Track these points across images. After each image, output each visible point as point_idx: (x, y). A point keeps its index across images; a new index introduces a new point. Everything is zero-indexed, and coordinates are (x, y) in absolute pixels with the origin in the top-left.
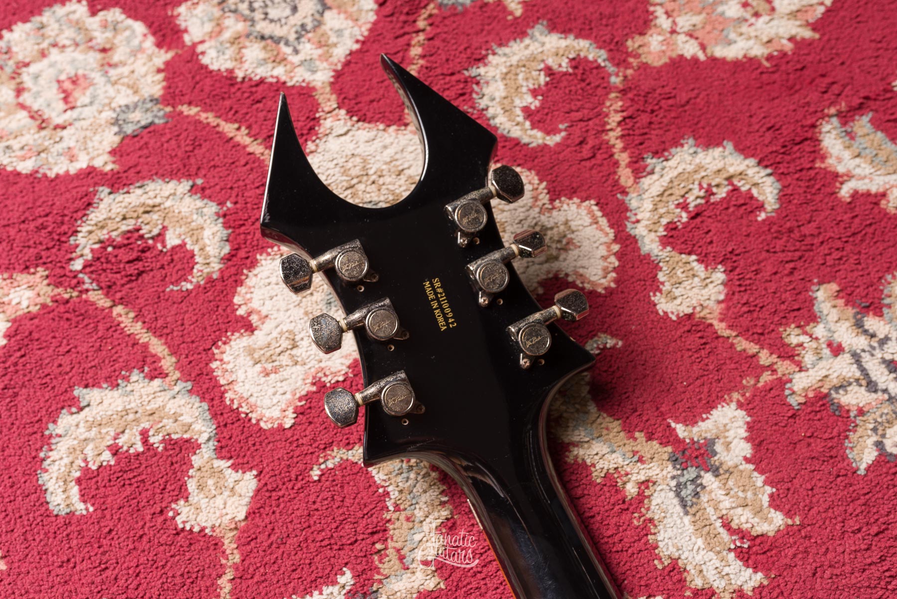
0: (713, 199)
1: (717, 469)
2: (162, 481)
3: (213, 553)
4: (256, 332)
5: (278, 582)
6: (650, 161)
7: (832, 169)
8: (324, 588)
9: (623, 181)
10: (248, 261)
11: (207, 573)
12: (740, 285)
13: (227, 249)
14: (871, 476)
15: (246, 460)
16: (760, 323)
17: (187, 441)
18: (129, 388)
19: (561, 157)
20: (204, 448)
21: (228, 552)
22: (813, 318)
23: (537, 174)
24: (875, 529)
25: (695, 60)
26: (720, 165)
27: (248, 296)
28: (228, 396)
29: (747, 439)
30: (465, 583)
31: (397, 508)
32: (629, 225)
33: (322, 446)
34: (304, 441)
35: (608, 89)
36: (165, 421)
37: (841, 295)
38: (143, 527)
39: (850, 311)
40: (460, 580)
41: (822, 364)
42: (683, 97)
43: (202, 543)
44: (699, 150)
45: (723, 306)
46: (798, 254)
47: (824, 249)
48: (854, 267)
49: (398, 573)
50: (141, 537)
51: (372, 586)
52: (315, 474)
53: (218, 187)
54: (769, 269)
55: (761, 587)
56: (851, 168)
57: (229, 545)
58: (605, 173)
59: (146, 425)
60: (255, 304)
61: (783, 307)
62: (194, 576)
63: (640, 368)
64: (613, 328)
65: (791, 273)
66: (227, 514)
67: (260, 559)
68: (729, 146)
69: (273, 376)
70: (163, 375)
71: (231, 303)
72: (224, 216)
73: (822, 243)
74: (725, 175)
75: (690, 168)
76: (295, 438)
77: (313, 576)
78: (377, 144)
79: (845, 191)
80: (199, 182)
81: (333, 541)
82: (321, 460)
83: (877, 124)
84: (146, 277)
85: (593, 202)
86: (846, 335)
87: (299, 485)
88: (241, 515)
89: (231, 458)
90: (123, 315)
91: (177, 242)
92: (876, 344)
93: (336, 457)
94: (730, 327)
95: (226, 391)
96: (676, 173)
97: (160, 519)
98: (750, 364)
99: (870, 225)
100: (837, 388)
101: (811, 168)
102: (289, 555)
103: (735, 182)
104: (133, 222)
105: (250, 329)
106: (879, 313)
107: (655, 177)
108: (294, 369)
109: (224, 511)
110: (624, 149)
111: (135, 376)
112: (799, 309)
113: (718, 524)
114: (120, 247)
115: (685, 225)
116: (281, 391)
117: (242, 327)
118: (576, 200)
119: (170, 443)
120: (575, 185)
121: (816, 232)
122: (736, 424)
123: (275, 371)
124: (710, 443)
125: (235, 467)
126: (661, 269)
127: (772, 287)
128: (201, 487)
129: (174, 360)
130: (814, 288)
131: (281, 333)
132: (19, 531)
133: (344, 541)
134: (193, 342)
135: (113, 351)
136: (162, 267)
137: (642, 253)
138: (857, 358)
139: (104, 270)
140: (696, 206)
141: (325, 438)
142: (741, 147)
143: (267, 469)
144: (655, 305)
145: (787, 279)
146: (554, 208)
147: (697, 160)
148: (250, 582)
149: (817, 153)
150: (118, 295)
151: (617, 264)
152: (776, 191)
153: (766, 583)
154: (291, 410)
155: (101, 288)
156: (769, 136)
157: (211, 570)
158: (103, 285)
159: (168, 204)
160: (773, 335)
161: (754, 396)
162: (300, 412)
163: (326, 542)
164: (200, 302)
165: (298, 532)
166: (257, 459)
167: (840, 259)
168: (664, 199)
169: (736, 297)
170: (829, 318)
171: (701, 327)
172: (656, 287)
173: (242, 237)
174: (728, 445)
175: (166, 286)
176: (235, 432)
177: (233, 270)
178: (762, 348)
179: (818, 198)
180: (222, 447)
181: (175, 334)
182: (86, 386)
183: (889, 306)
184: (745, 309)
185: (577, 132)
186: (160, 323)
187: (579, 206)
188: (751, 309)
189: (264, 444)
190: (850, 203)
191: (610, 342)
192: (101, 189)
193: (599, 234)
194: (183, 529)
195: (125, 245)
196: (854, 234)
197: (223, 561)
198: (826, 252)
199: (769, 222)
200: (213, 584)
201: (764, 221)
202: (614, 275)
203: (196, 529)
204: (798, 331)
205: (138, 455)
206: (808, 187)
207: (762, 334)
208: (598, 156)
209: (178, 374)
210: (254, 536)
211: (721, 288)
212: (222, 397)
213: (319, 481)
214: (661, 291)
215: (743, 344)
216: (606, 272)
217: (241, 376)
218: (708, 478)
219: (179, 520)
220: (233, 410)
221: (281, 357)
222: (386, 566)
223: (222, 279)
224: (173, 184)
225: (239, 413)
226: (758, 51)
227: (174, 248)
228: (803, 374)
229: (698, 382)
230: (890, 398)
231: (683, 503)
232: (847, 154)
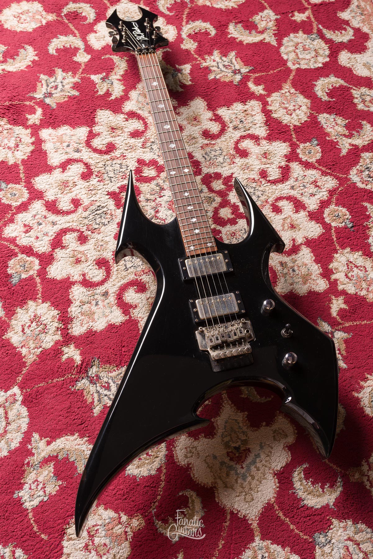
0: (201, 32)
1: (182, 73)
2: (72, 53)
3: (79, 65)
5: (91, 72)
6: (190, 22)
7: (229, 32)
8: (99, 75)
9: (183, 24)
10: (98, 22)
12: (200, 47)
13: (95, 18)
14: (211, 80)
15: (89, 53)
16: (201, 53)
17: (78, 48)
18: (69, 37)
19: (171, 17)
20: (82, 50)
22: (212, 55)
24: (208, 88)
25: (209, 6)
26: (205, 26)
27: (97, 27)
28: (88, 43)
29: (190, 71)
31: (117, 66)
32: (181, 32)
34: (102, 53)
35: (187, 7)
36: (75, 44)
37: (220, 52)
38: (67, 59)
39: (220, 55)
41: (210, 62)
42: (203, 12)
43: (77, 64)
44: (202, 22)
45: (195, 49)
46: (214, 44)
48: (225, 49)
49: (114, 75)
52: (103, 58)
53: (96, 7)
54: (207, 45)
56: (233, 32)
57: (83, 65)
58: (180, 22)
59: (71, 44)
60: (98, 29)
61: (207, 52)
62: (75, 68)
65: (211, 47)
66: (83, 60)
67: (88, 68)
68: (209, 23)
69: (99, 42)
70: (76, 36)
71: (93, 28)
72: (96, 12)
73: (220, 43)
74: (205, 28)
75: (198, 25)
76: (100, 52)
77: (98, 73)
78: (133, 7)
79: (229, 36)
80: (92, 5)
81: (103, 68)
83: (242, 26)
84: (77, 20)
85: (175, 26)
86: (218, 59)
87: (99, 59)
88: (86, 61)
89: (86, 52)
90: (71, 25)
91: (85, 15)
92: (222, 62)
94: (194, 53)
96: (195, 25)
97: (71, 59)
98: (196, 59)
99: (232, 43)
100: (211, 66)
101: (224, 31)
102: (94, 69)
103: (207, 29)
104: (76, 9)
105: (96, 33)
106: (226, 57)
107: (190, 25)
108: (103, 41)
110: (186, 19)
111: (71, 35)
112: (210, 53)
113: (178, 81)
115: (193, 34)
116: (99, 44)
117: (94, 32)
118: (172, 25)
119: (75, 48)
120: (173, 23)
121: (219, 41)
122: (188, 68)
124: (182, 69)
125: (87, 54)
126: (184, 41)
127: (206, 48)
128: (79, 55)
129: (79, 34)
130: (215, 50)
131: (102, 34)
132: (42, 54)
133: (105, 69)
134: (84, 32)
135: (67, 30)
136: (80, 19)
137: (182, 37)
138: (218, 63)
139: (68, 16)
140: (197, 32)
141: (106, 53)
142: (211, 24)
143: (93, 55)
144: (181, 46)
146: (166, 26)
147: (201, 24)
148: (85, 71)
149: (227, 28)
150: (70, 21)
151: (176, 38)
152: (215, 33)
153: (183, 91)
154: (101, 47)
156: (218, 23)
157: (78, 68)
158: (67, 19)
159: (84, 8)
160: (202, 56)
161: (194, 64)
164: (87, 26)
165: (97, 66)
168: (190, 29)
169: (198, 48)
170: (215, 56)
171: (188, 52)
172: (182, 43)
173: (99, 17)
174: (185, 70)
175: (80, 22)
176: (88, 49)
177: (95, 22)
178: (199, 57)
179: (223, 36)
180: (85, 50)
181: (80, 30)
182: (60, 35)
183: (229, 56)
185: (177, 13)
186: (78, 28)
187: (172, 27)
188: (199, 50)
189: (94, 52)
191: (169, 50)
193: (174, 32)
194: (74, 61)
195: (73, 13)
196: (228, 43)
197: (81, 67)
198: (220, 45)
199: (211, 38)
200: (78, 70)
203: (77, 61)
204: (208, 56)
205: (68, 48)
206: (222, 33)
207: (200, 55)
208: (180, 19)
209: (79, 37)
210: (88, 65)
211: (196, 46)
215: (196, 56)
216: (173, 39)
217: (92, 40)
218: (179, 74)
219: (74, 59)
220: (89, 45)
221: (101, 39)
222: (112, 74)
223: (92, 23)
224: (86, 4)
226: (223, 7)
228: (206, 63)
229: (184, 60)
230: (221, 70)
231: (173, 77)
232: (233, 30)
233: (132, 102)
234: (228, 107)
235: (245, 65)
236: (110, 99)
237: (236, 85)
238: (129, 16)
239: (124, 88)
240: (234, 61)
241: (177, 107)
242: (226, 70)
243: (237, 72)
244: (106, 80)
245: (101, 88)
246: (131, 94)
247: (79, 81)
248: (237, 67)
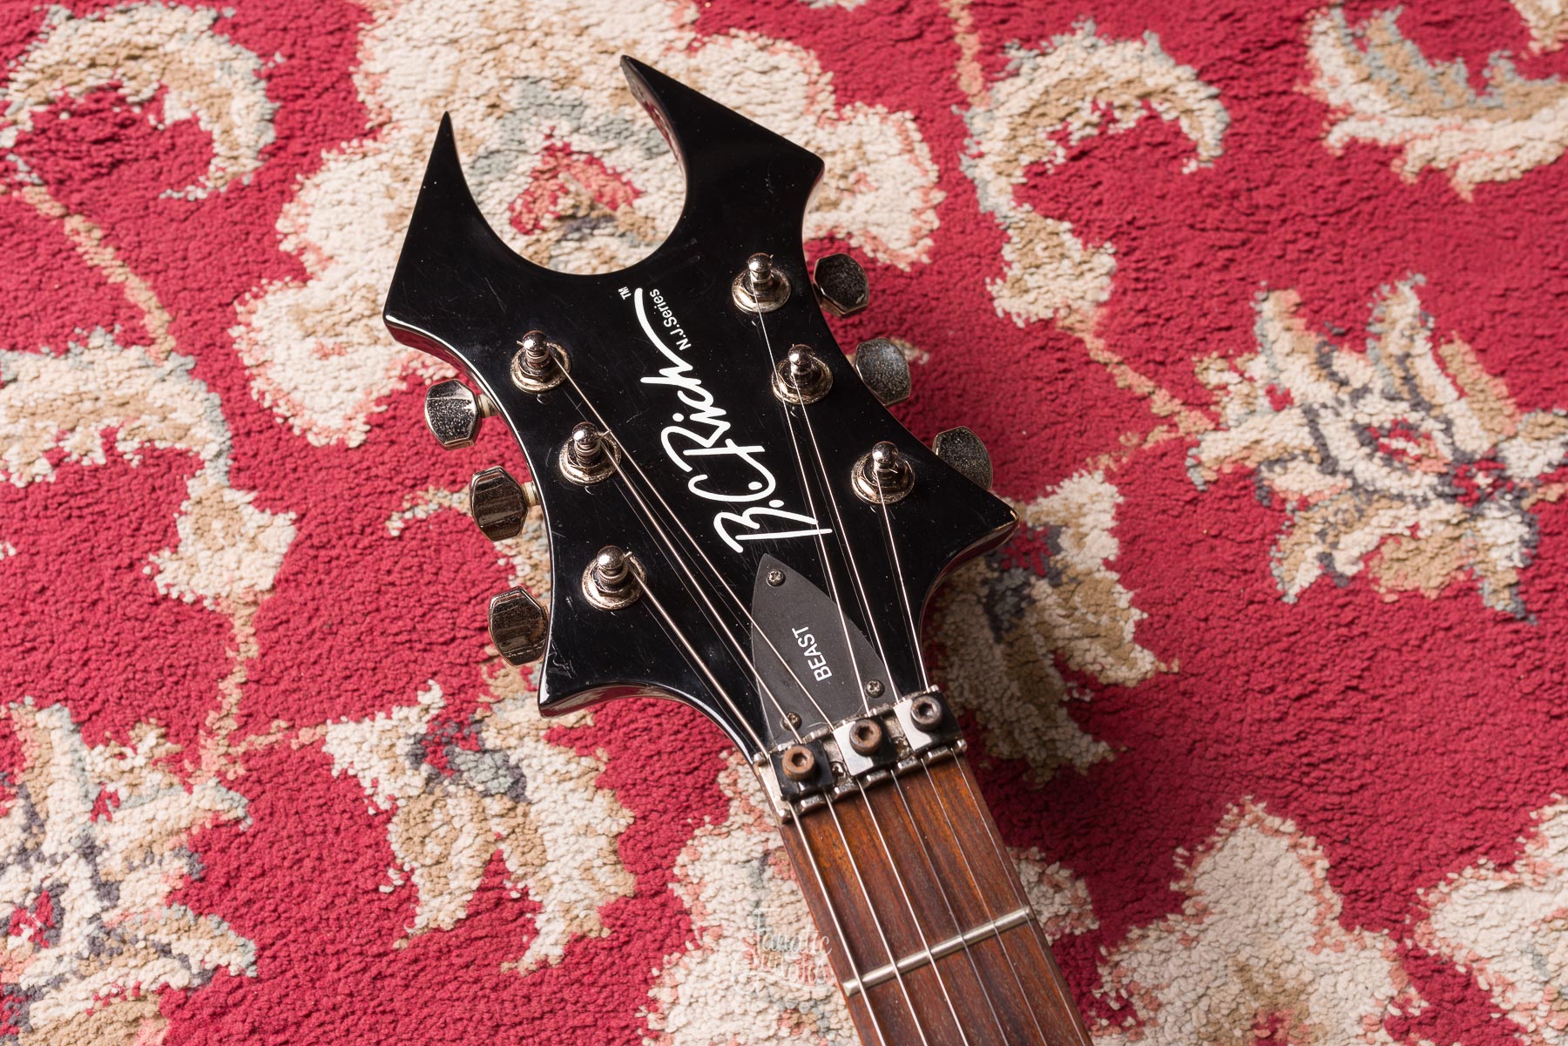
0: (1112, 130)
1: (1059, 574)
2: (134, 516)
3: (214, 639)
4: (310, 283)
5: (319, 693)
6: (1015, 54)
7: (1320, 98)
8: (395, 709)
9: (963, 84)
10: (306, 161)
11: (201, 669)
12: (1137, 280)
13: (270, 136)
14: (1304, 606)
15: (279, 493)
16: (1161, 345)
17: (181, 454)
18: (87, 357)
19: (863, 31)
20: (209, 469)
21: (239, 639)
22: (1250, 345)
23: (819, 57)
24: (1297, 690)
26: (1132, 72)
27: (302, 220)
28: (257, 385)
29: (1114, 532)
30: (626, 720)
32: (965, 161)
33: (409, 483)
34: (380, 471)
36: (145, 418)
37: (1303, 310)
38: (98, 588)
39: (1313, 339)
40: (619, 715)
41: (1255, 421)
43: (196, 622)
44: (1101, 43)
45: (1104, 311)
46: (1241, 236)
47: (1286, 233)
48: (1331, 266)
49: (519, 695)
50: (94, 603)
51: (474, 712)
52: (394, 526)
53: (261, 26)
54: (1188, 257)
55: (1104, 762)
56: (1352, 98)
57: (242, 628)
58: (935, 67)
59: (113, 422)
60: (312, 236)
61: (1204, 322)
62: (180, 672)
63: (953, 401)
64: (917, 331)
65: (1225, 267)
66: (241, 579)
67: (291, 655)
68: (1153, 40)
69: (334, 359)
70: (146, 340)
71: (271, 230)
72: (270, 77)
73: (1284, 221)
74: (1139, 90)
75: (1081, 72)
76: (365, 464)
77: (378, 690)
79: (1336, 139)
80: (229, 12)
81: (415, 636)
82: (406, 505)
83: (1408, 28)
84: (126, 172)
85: (909, 115)
86: (1301, 380)
87: (366, 542)
88: (266, 582)
89: (254, 488)
90: (83, 233)
91: (184, 115)
92: (1345, 398)
93: (433, 501)
94: (1112, 347)
95: (252, 377)
96: (1055, 78)
97: (131, 577)
98: (1136, 411)
99: (1369, 198)
100: (1271, 463)
101: (1284, 93)
102: (341, 652)
103: (1155, 104)
104: (107, 72)
105: (301, 275)
106: (1359, 346)
107: (1020, 81)
108: (372, 351)
109: (237, 574)
110: (974, 28)
111: (98, 337)
112: (1228, 329)
113: (1048, 662)
114: (83, 115)
115: (1060, 170)
116: (347, 385)
117: (288, 272)
118: (880, 108)
119: (151, 455)
120: (881, 82)
121: (1276, 202)
122: (1098, 506)
123: (340, 351)
124: (1053, 532)
125: (260, 504)
126: (1009, 240)
127: (1190, 287)
128: (200, 532)
129: (166, 316)
130: (1260, 295)
131: (354, 289)
133: (434, 637)
134: (201, 290)
135: (62, 293)
136: (155, 156)
137: (982, 209)
138: (1311, 417)
139: (53, 152)
140: (1083, 139)
141: (416, 470)
142: (1172, 44)
143: (314, 512)
144: (992, 299)
145: (1216, 277)
146: (840, 119)
147: (1095, 60)
148: (274, 689)
149: (1300, 67)
150: (76, 198)
151: (936, 224)
152: (1220, 127)
153: (1111, 758)
154: (361, 418)
155: (46, 183)
156: (1222, 29)
157: (208, 666)
158: (50, 177)
159: (171, 46)
160: (1180, 367)
161: (1135, 463)
162: (376, 424)
163: (404, 637)
164: (217, 223)
165: (359, 619)
166: (298, 494)
167: (1310, 251)
168: (1031, 121)
169: (1128, 298)
170: (1277, 347)
171: (1063, 344)
172: (997, 268)
173: (298, 117)
174: (1080, 539)
175: (160, 190)
176: (264, 448)
177: (278, 173)
178: (1159, 386)
179: (1289, 144)
180: (239, 470)
181: (171, 273)
182: (13, 348)
183: (1378, 337)
184: (1140, 319)
186: (146, 251)
187: (884, 120)
188: (1151, 320)
189: (311, 471)
190: (1341, 158)
191: (910, 355)
192: (54, 8)
193: (913, 170)
194: (166, 597)
195: (91, 112)
196: (1339, 212)
197: (230, 654)
198: (1289, 237)
199: (1201, 177)
200: (211, 688)
201: (1193, 174)
202: (929, 242)
203: (188, 598)
204: (1221, 364)
205: (96, 469)
206: (1274, 124)
207: (1162, 363)
208: (928, 36)
209: (171, 342)
210: (284, 618)
211: (1106, 280)
212: (245, 387)
213: (400, 538)
214: (1004, 277)
215: (1130, 378)
216: (917, 236)
217: (279, 353)
218: (1042, 589)
219: (160, 581)
220: (262, 410)
221: (351, 329)
222: (499, 682)
223: (258, 186)
224: (182, 12)
225: (272, 416)
227: (177, 125)
228: (1220, 435)
229: (1047, 433)
230: (1356, 487)
231: (996, 625)
232: (1349, 75)
233: (718, 960)
234: (1505, 865)
235: (1525, 406)
236: (528, 961)
237: (1508, 619)
238: (536, 73)
239: (625, 818)
240: (1425, 368)
241: (1095, 938)
242: (1392, 481)
243: (1482, 480)
244: (463, 758)
245: (433, 848)
246: (694, 871)
247: (233, 806)
248: (1473, 437)
